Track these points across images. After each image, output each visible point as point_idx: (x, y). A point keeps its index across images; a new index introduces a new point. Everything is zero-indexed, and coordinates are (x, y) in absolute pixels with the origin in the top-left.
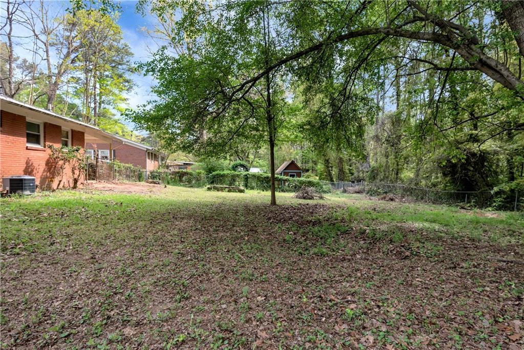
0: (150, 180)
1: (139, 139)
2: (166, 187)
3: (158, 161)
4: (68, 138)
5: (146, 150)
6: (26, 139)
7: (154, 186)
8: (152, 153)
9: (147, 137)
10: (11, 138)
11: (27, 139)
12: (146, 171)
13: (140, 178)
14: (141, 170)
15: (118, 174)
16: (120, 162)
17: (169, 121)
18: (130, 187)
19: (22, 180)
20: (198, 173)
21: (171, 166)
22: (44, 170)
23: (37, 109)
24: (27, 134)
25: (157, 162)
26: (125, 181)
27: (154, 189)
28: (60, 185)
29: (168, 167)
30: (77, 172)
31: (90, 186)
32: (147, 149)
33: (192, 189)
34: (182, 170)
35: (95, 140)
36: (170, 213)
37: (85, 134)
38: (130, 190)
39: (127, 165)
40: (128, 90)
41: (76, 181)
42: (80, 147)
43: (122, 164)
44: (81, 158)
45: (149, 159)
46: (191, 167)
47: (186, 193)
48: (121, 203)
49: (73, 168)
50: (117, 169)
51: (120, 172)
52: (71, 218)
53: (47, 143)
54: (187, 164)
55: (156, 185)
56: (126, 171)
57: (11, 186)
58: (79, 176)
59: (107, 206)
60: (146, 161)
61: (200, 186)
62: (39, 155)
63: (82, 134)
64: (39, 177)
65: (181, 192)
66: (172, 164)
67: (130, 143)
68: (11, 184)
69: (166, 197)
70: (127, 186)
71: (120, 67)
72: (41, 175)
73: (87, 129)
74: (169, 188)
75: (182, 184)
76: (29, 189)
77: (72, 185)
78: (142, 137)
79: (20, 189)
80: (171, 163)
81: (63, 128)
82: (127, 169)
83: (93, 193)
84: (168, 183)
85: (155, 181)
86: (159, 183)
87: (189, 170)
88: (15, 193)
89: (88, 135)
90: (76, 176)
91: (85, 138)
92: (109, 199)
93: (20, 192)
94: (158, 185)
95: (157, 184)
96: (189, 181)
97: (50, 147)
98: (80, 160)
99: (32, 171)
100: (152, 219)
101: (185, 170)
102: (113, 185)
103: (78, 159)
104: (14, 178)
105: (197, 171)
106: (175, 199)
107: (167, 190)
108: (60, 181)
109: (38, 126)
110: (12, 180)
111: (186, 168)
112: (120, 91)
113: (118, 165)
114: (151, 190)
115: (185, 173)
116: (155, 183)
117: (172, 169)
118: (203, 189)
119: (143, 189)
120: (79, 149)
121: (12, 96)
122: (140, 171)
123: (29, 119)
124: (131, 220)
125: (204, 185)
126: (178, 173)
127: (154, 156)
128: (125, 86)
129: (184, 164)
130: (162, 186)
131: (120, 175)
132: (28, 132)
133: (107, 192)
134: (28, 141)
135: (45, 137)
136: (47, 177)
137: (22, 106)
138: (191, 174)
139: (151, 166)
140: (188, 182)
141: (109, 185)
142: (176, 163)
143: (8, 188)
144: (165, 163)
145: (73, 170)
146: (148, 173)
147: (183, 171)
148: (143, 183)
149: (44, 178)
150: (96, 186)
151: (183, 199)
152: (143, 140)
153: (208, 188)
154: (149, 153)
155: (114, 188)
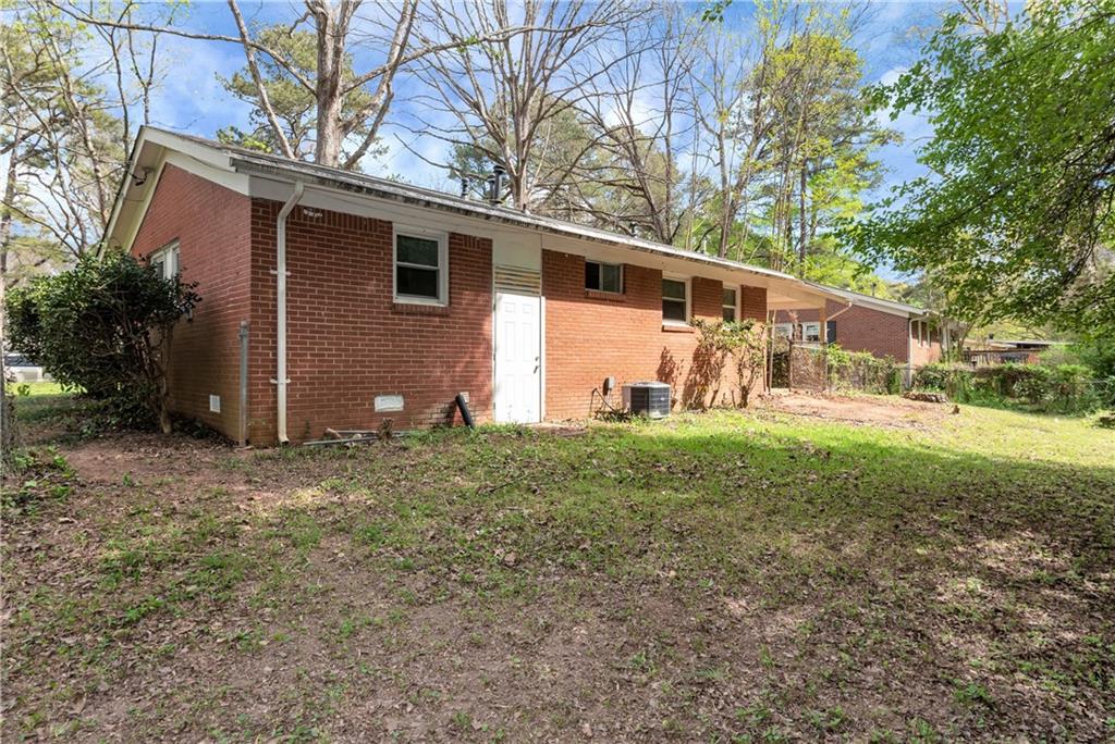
0: (915, 392)
1: (898, 292)
2: (957, 411)
3: (940, 342)
4: (734, 304)
5: (907, 316)
6: (661, 312)
7: (923, 409)
8: (924, 324)
9: (918, 286)
10: (639, 311)
11: (664, 312)
12: (907, 369)
13: (890, 384)
14: (894, 366)
15: (836, 375)
16: (843, 349)
17: (969, 232)
18: (861, 409)
19: (647, 390)
20: (1066, 373)
21: (976, 353)
22: (691, 369)
23: (677, 253)
24: (665, 302)
25: (937, 345)
26: (851, 392)
27: (921, 416)
28: (716, 400)
29: (967, 356)
30: (747, 373)
31: (775, 401)
32: (910, 313)
33: (1044, 421)
34: (1011, 364)
35: (792, 302)
36: (960, 498)
37: (768, 293)
38: (861, 416)
39: (859, 354)
40: (870, 186)
41: (745, 391)
42: (753, 321)
43: (847, 354)
44: (754, 344)
45: (915, 336)
46: (1041, 355)
47: (1020, 431)
48: (829, 454)
49: (740, 365)
50: (835, 364)
51: (841, 371)
52: (706, 483)
53: (697, 317)
54: (1027, 346)
55: (929, 405)
56: (858, 369)
57: (632, 402)
58: (751, 381)
59: (792, 457)
60: (906, 343)
61: (1073, 410)
62: (682, 340)
63: (762, 292)
64: (682, 383)
65: (1006, 430)
66: (981, 349)
67: (873, 304)
68: (632, 396)
69: (955, 442)
70: (854, 405)
71: (854, 139)
72: (685, 379)
73: (771, 282)
74: (967, 415)
75: (1009, 401)
76: (659, 407)
77: (738, 400)
78: (905, 286)
79: (643, 407)
80: (978, 345)
81: (727, 285)
82: (858, 363)
83: (777, 418)
84: (967, 400)
85: (928, 392)
86: (937, 401)
87: (1032, 364)
88: (637, 415)
89: (774, 295)
90: (745, 382)
91: (768, 301)
92: (803, 439)
93: (644, 412)
94: (936, 405)
95: (932, 401)
96: (1034, 395)
97: (699, 324)
98: (753, 348)
99: (671, 371)
100: (901, 516)
101: (1019, 366)
102: (824, 403)
103: (750, 345)
104: (638, 385)
105: (1064, 367)
106: (985, 452)
107: (961, 421)
108: (716, 392)
109: (683, 284)
110: (634, 390)
111: (1025, 358)
112: (854, 192)
113: (835, 354)
114: (912, 418)
115: (1020, 373)
116: (926, 399)
117: (981, 363)
118: (1084, 420)
119: (894, 414)
120: (752, 325)
121: (669, 242)
122: (890, 367)
123: (667, 275)
124: (840, 509)
125: (1086, 407)
126: (998, 372)
127: (928, 330)
128: (865, 179)
129: (1019, 345)
130: (948, 406)
131: (842, 377)
132: (666, 298)
133: (806, 418)
134: (666, 316)
135: (693, 305)
136: (696, 384)
137: (652, 251)
138: (1039, 376)
139: (921, 353)
140: (1028, 396)
141: (814, 402)
142: (993, 343)
143: (628, 405)
144: (960, 346)
145: (740, 370)
146: (912, 372)
147: (1015, 366)
148: (895, 398)
149: (691, 386)
150: (786, 403)
151: (1011, 453)
152: (908, 293)
153: (1103, 420)
154: (915, 324)
155: (823, 408)
